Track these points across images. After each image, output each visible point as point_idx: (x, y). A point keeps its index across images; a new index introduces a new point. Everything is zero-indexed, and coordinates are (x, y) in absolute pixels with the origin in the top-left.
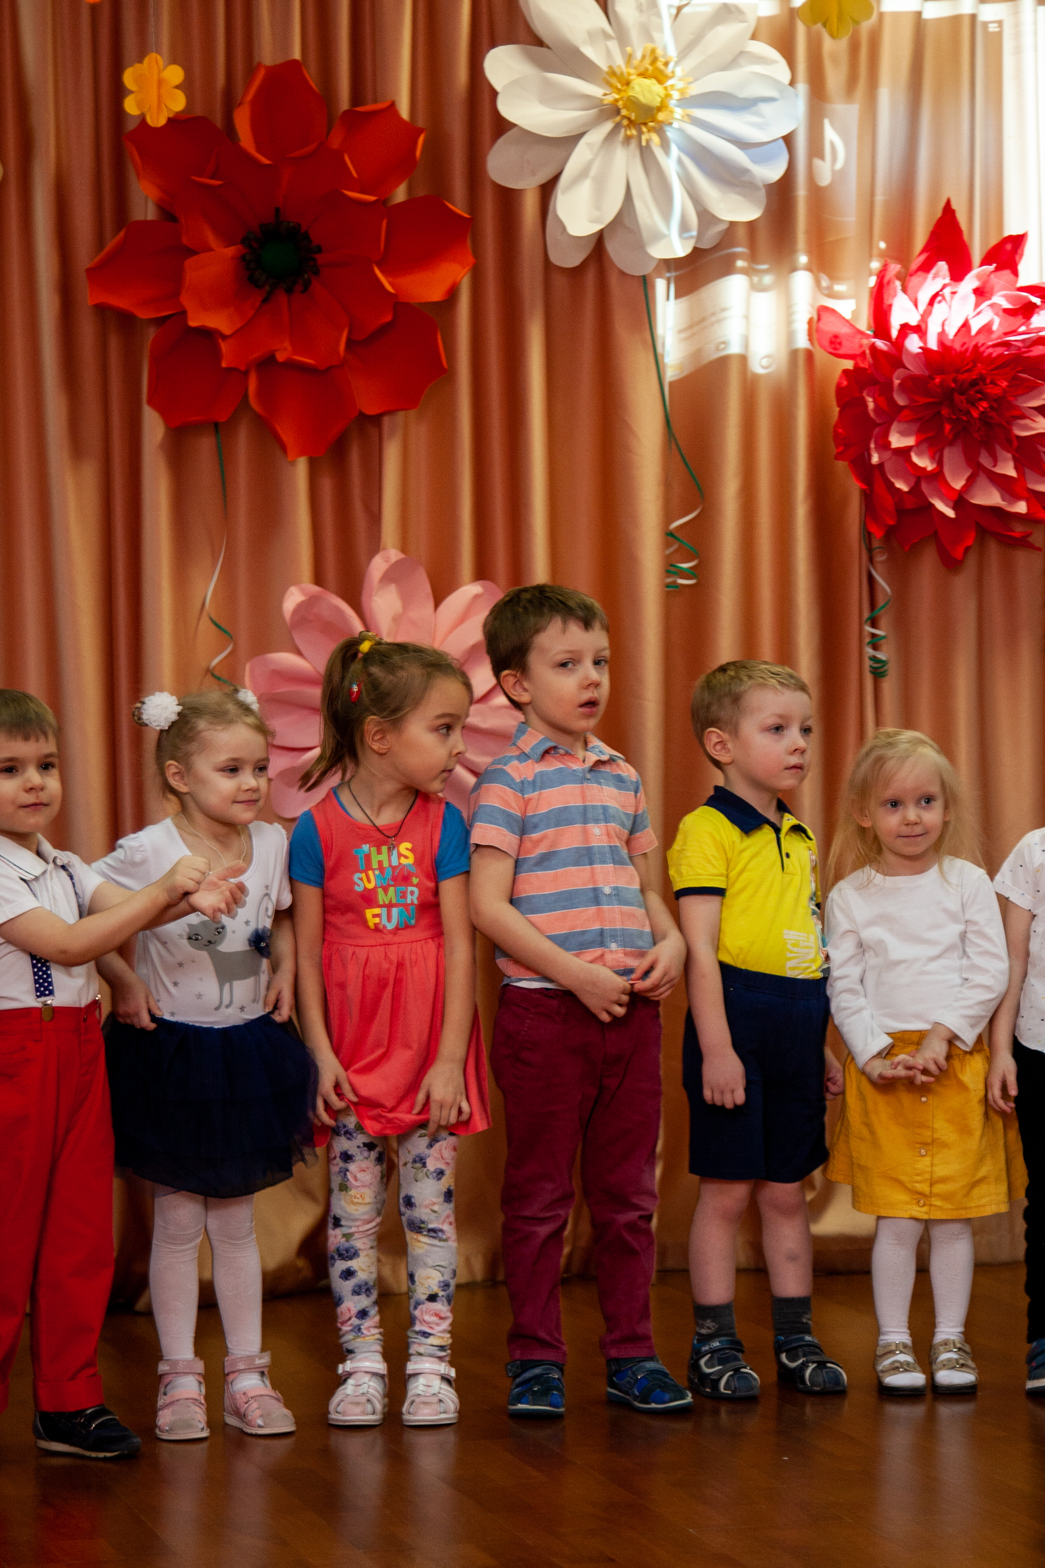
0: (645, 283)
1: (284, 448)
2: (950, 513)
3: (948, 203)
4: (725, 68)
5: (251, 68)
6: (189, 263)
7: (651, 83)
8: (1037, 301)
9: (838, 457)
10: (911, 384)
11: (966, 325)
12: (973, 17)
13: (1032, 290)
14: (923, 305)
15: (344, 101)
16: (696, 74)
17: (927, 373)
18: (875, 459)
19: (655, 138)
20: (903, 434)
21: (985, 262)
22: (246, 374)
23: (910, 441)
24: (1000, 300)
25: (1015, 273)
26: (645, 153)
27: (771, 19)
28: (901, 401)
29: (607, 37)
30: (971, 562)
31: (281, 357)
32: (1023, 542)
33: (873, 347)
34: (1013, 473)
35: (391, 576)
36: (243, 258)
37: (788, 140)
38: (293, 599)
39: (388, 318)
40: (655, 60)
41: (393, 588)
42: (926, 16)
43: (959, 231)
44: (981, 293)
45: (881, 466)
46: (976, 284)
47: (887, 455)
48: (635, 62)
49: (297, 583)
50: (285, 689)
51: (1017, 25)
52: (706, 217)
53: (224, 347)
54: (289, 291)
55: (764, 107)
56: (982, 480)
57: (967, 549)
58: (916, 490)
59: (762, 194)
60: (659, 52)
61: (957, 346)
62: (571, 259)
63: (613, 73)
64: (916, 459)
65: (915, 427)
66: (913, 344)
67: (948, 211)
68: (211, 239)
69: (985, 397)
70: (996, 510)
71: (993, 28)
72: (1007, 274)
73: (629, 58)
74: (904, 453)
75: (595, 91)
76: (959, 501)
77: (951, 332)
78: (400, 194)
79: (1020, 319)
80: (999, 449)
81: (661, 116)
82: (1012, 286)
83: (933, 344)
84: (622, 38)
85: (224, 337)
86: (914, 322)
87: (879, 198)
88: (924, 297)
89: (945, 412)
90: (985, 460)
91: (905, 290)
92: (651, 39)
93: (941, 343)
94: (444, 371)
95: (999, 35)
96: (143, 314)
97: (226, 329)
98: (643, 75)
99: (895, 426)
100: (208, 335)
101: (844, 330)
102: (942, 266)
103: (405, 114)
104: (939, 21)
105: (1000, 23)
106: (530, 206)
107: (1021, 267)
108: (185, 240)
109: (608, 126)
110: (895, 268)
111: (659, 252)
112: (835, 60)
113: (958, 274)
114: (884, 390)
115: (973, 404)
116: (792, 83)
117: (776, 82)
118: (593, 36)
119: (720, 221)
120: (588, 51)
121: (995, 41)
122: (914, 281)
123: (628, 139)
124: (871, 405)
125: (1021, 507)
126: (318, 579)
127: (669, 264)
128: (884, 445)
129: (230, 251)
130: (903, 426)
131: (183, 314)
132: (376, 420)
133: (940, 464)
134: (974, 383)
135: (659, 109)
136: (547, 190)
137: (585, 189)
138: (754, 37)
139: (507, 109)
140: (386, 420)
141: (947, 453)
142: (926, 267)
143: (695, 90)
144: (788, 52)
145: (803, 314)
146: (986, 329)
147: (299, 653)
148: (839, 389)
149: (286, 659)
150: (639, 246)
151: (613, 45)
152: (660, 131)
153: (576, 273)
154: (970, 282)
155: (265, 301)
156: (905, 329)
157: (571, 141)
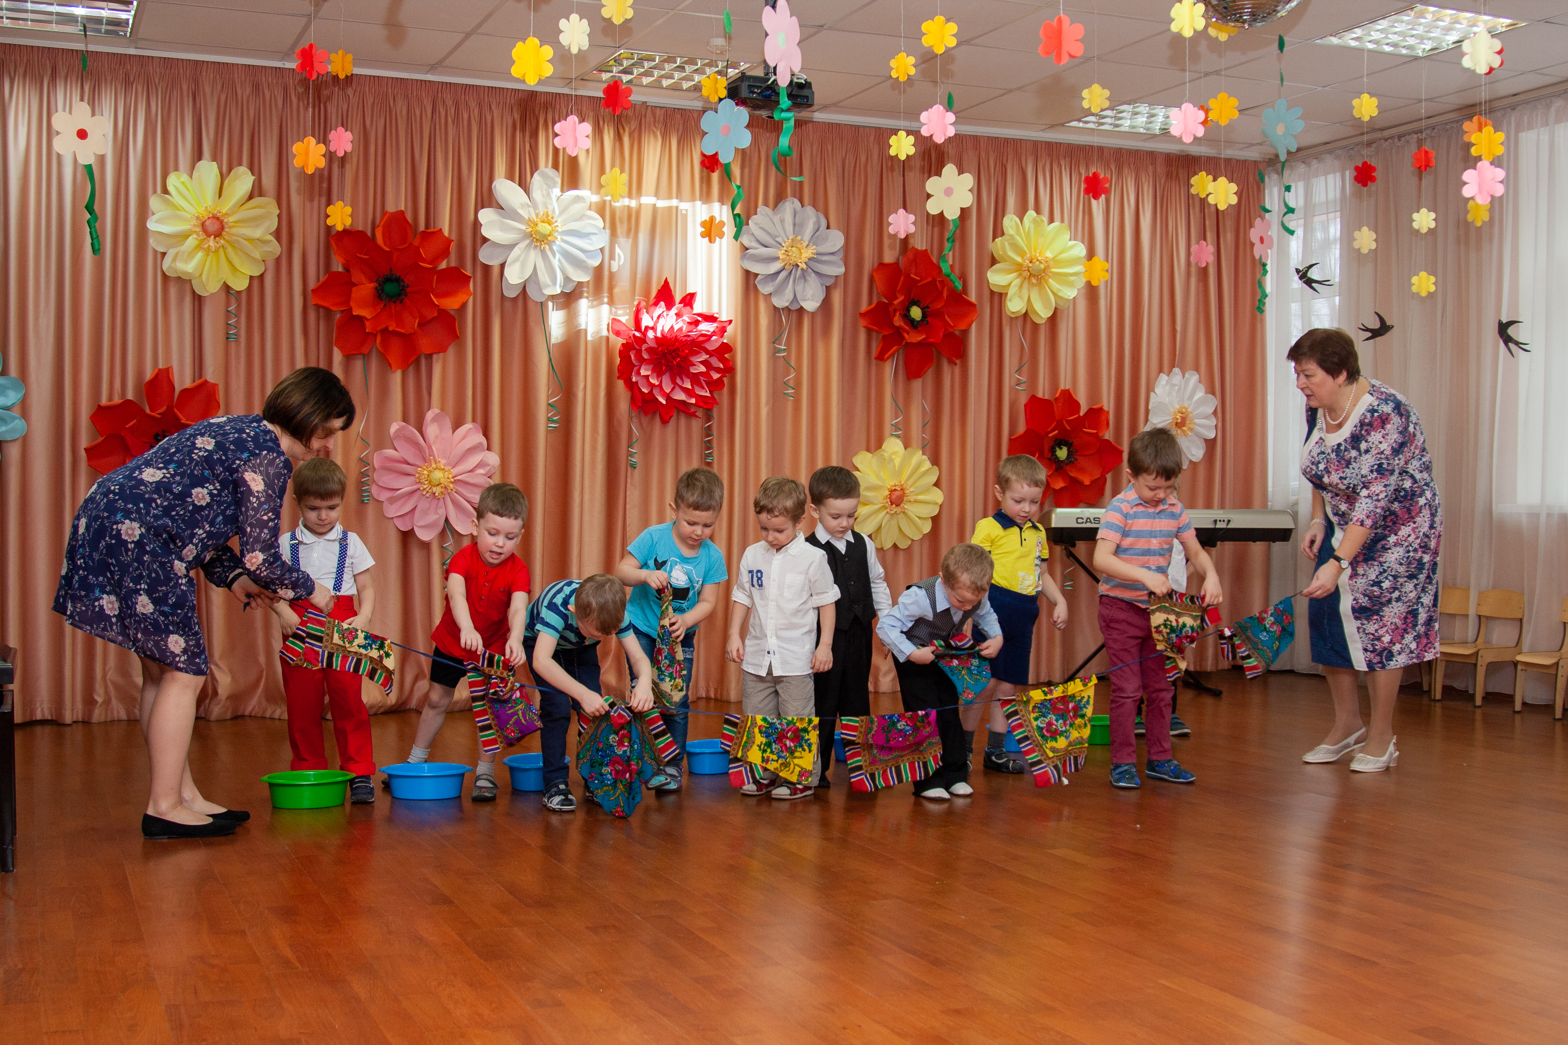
0: (542, 305)
1: (390, 365)
2: (664, 402)
3: (666, 279)
4: (576, 221)
5: (384, 213)
6: (354, 289)
7: (546, 225)
8: (700, 319)
9: (619, 378)
10: (650, 350)
11: (672, 328)
12: (677, 207)
13: (699, 315)
14: (655, 319)
15: (422, 227)
16: (565, 223)
17: (656, 346)
18: (634, 380)
19: (547, 247)
20: (646, 370)
21: (680, 303)
22: (375, 335)
23: (649, 373)
24: (686, 318)
25: (692, 308)
26: (543, 252)
27: (596, 203)
28: (646, 356)
29: (529, 206)
30: (673, 422)
31: (391, 329)
32: (693, 415)
33: (634, 335)
34: (690, 387)
35: (434, 420)
36: (376, 288)
37: (602, 250)
38: (394, 428)
39: (436, 314)
40: (548, 216)
41: (435, 424)
42: (657, 205)
43: (670, 290)
44: (678, 315)
45: (637, 382)
46: (676, 311)
47: (639, 378)
48: (540, 216)
49: (396, 421)
50: (389, 464)
51: (694, 211)
52: (567, 279)
53: (367, 324)
54: (395, 302)
55: (592, 237)
56: (677, 389)
57: (671, 417)
58: (651, 392)
59: (591, 272)
60: (550, 213)
61: (669, 336)
62: (511, 294)
63: (530, 220)
64: (651, 380)
65: (651, 367)
66: (651, 334)
67: (666, 281)
68: (363, 279)
69: (679, 356)
70: (684, 402)
71: (684, 212)
72: (688, 308)
73: (537, 215)
74: (647, 377)
75: (523, 227)
76: (668, 397)
77: (666, 330)
78: (443, 265)
79: (693, 326)
80: (684, 377)
81: (550, 238)
82: (691, 313)
83: (659, 335)
84: (535, 207)
85: (368, 320)
86: (651, 324)
87: (639, 276)
88: (655, 316)
89: (663, 361)
90: (679, 381)
91: (647, 312)
92: (547, 208)
93: (662, 335)
94: (458, 337)
95: (686, 215)
96: (334, 308)
97: (369, 317)
98: (543, 222)
99: (643, 367)
100: (361, 319)
101: (624, 328)
102: (662, 304)
103: (446, 233)
104: (664, 208)
105: (687, 210)
106: (496, 272)
107: (695, 306)
108: (353, 280)
109: (528, 241)
110: (643, 304)
111: (549, 291)
112: (621, 221)
113: (669, 306)
114: (639, 354)
115: (674, 358)
116: (604, 228)
117: (597, 227)
118: (523, 206)
119: (573, 281)
120: (521, 211)
121: (685, 217)
122: (652, 309)
123: (536, 247)
124: (633, 358)
125: (693, 401)
126: (405, 419)
127: (552, 297)
128: (638, 373)
129: (372, 285)
130: (647, 367)
131: (351, 309)
132: (429, 357)
133: (661, 382)
134: (674, 351)
135: (549, 236)
136: (503, 266)
137: (518, 265)
138: (590, 209)
139: (485, 232)
140: (435, 357)
141: (664, 377)
142: (656, 304)
143: (565, 228)
144: (603, 217)
145: (606, 320)
146: (680, 329)
147: (396, 450)
148: (620, 351)
149: (390, 452)
150: (541, 290)
151: (531, 210)
152: (550, 244)
153: (515, 300)
154: (674, 310)
155: (385, 306)
156: (647, 328)
157: (511, 247)
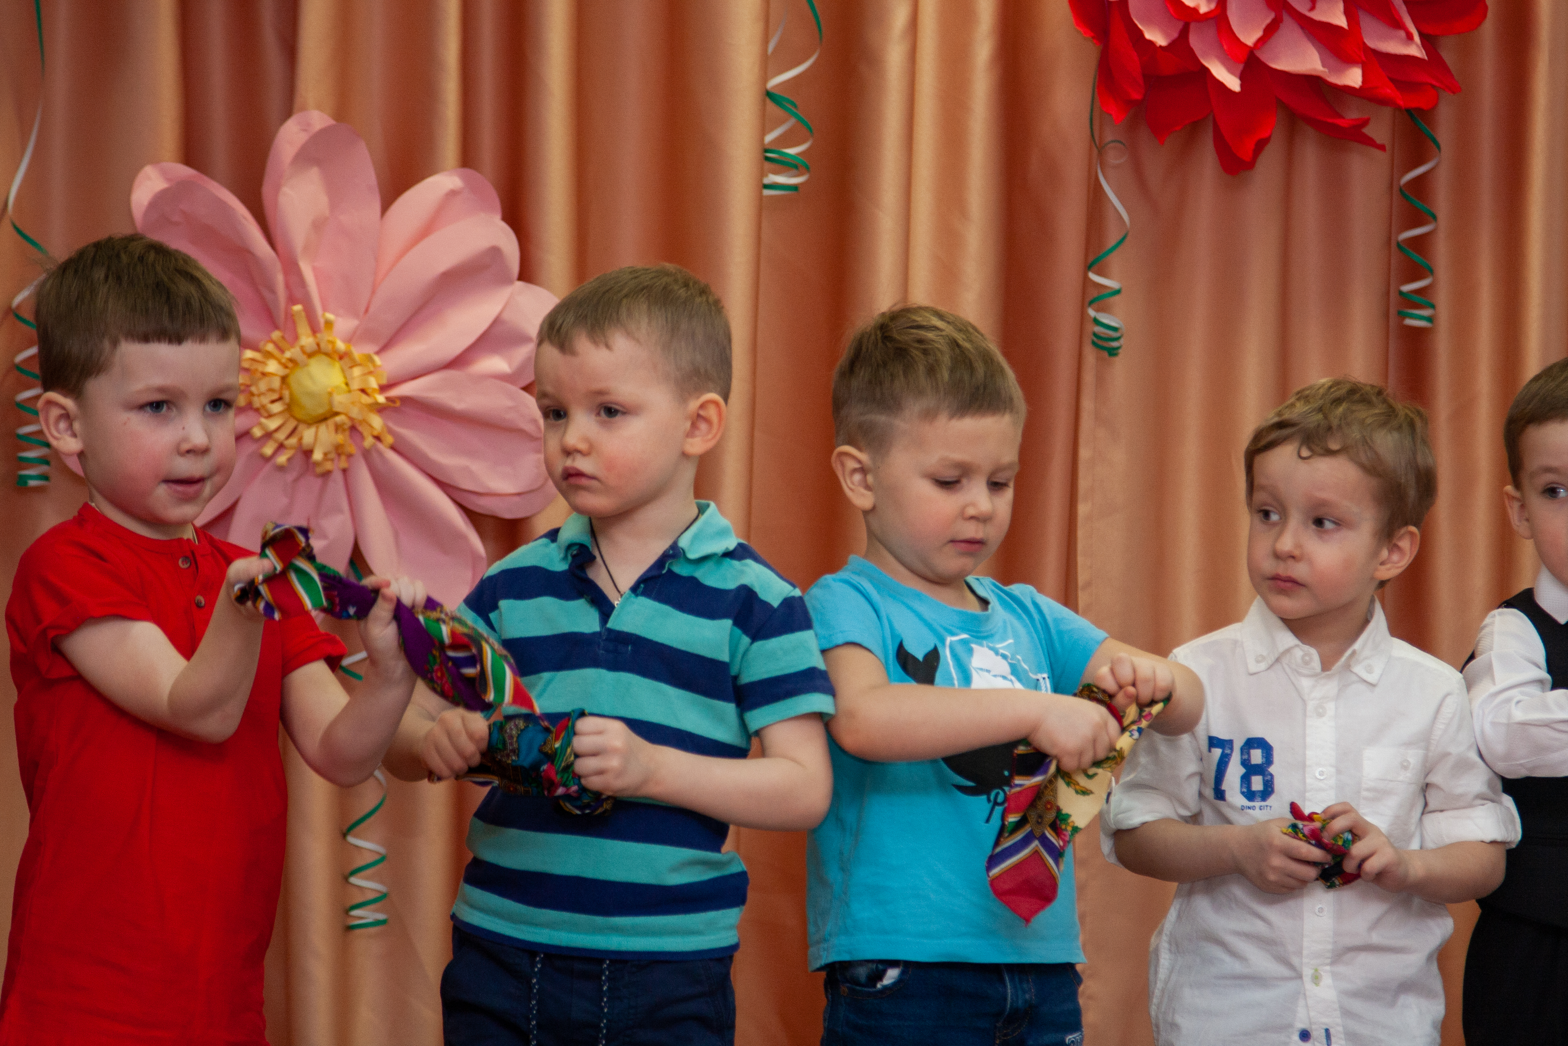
2: (1233, 83)
32: (1356, 135)
34: (1341, 21)
38: (148, 186)
41: (314, 173)
45: (1123, 2)
49: (154, 161)
56: (1290, 30)
57: (1261, 145)
58: (1180, 44)
70: (1312, 81)
76: (1250, 64)
126: (191, 154)
